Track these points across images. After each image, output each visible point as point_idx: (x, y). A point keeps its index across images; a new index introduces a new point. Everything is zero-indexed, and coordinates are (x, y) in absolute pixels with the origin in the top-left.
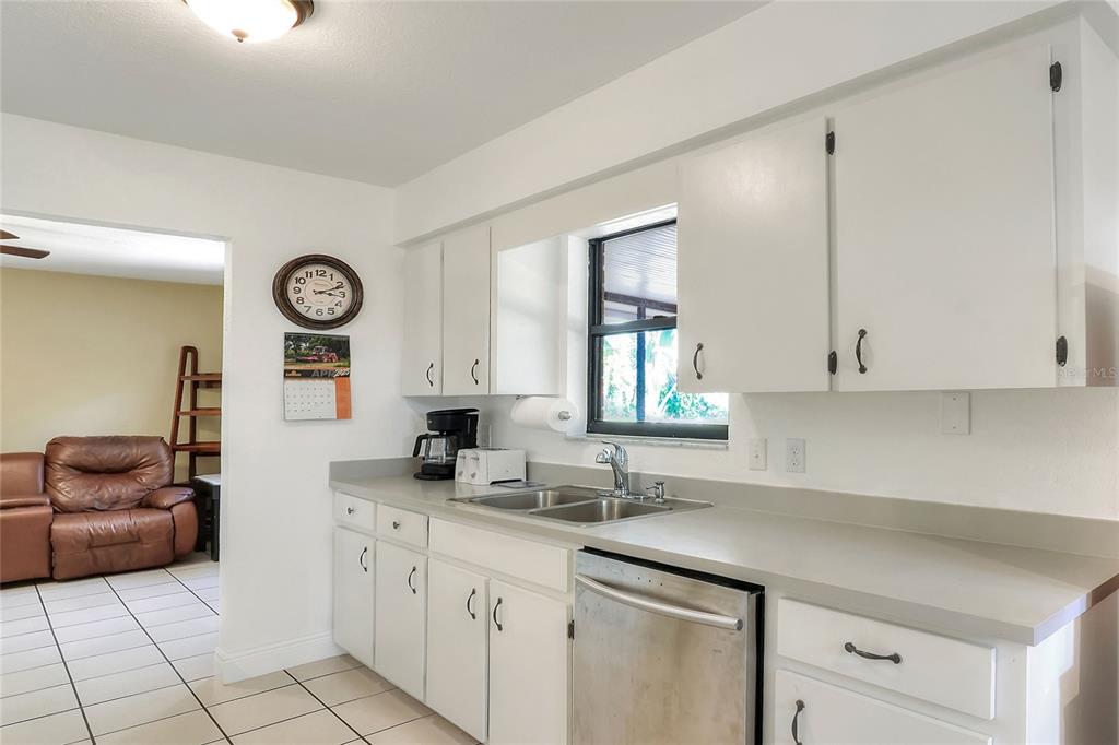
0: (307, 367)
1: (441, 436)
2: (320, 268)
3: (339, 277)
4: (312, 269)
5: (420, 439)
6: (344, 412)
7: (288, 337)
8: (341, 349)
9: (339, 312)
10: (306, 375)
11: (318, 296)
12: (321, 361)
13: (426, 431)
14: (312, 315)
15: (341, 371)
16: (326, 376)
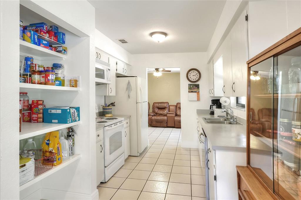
0: (192, 90)
1: (214, 105)
2: (193, 71)
3: (197, 72)
4: (192, 71)
5: (211, 106)
6: (198, 99)
7: (189, 85)
8: (198, 86)
9: (197, 79)
10: (192, 92)
11: (193, 76)
12: (194, 89)
13: (211, 104)
14: (192, 80)
15: (198, 91)
16: (195, 92)
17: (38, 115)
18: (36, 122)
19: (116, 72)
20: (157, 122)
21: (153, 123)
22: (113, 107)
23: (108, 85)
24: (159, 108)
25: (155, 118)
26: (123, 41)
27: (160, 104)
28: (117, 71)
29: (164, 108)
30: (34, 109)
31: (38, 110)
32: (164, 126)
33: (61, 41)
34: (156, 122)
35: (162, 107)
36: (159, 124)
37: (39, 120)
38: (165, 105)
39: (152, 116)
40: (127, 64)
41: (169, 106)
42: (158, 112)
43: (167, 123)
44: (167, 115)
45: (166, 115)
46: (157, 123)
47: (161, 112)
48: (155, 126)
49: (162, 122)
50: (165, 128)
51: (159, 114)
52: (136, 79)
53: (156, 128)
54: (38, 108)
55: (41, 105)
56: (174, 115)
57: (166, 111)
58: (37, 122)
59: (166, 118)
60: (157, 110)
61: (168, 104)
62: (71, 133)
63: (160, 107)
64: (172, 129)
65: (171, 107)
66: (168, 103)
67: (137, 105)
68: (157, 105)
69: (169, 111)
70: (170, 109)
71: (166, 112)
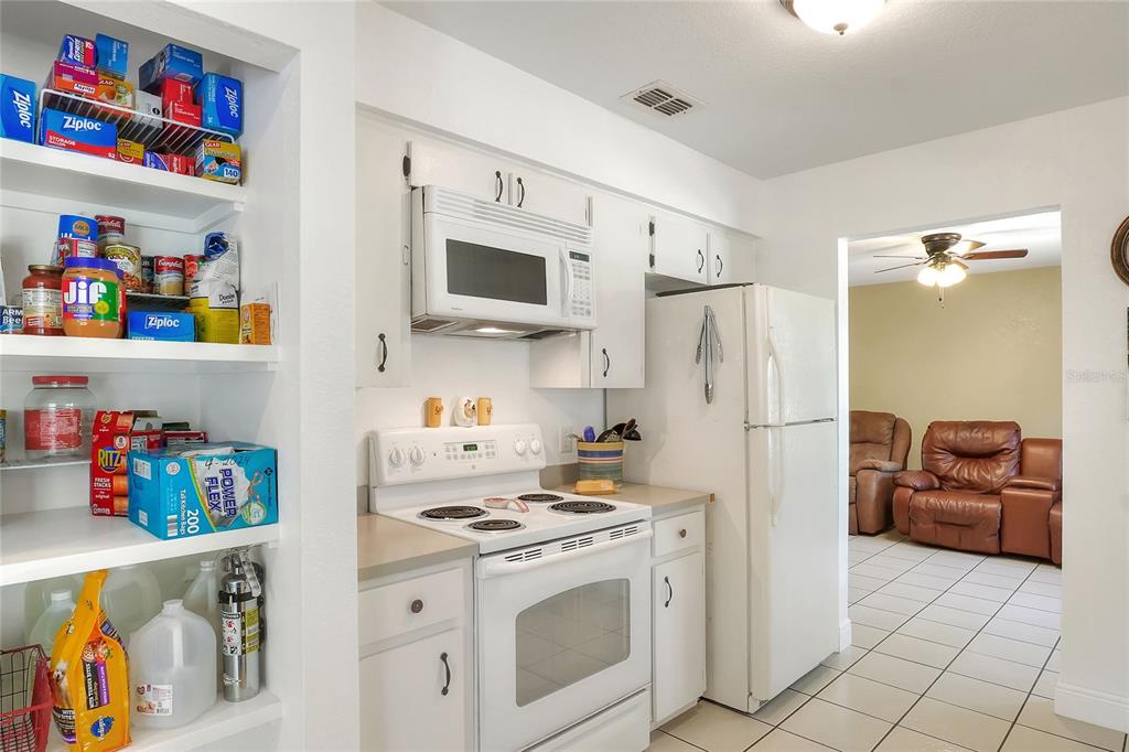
17: (111, 482)
18: (107, 511)
19: (648, 270)
20: (942, 523)
21: (915, 525)
22: (627, 446)
23: (584, 335)
24: (961, 454)
25: (932, 500)
26: (663, 102)
27: (965, 434)
28: (652, 264)
29: (990, 455)
30: (100, 450)
31: (115, 455)
32: (981, 548)
33: (210, 120)
34: (935, 522)
35: (976, 447)
36: (950, 536)
37: (117, 502)
38: (999, 438)
39: (916, 490)
40: (729, 230)
41: (1022, 445)
42: (954, 472)
43: (1000, 531)
44: (1004, 491)
45: (999, 494)
46: (939, 528)
47: (970, 472)
48: (927, 540)
49: (969, 526)
50: (990, 560)
51: (956, 481)
52: (744, 294)
53: (934, 551)
54: (111, 445)
55: (125, 435)
56: (1047, 495)
57: (1001, 472)
58: (112, 514)
59: (993, 506)
60: (946, 464)
61: (1018, 431)
62: (234, 583)
63: (965, 447)
64: (1028, 567)
65: (1032, 450)
66: (1014, 428)
67: (747, 435)
68: (951, 436)
69: (1020, 473)
70: (1029, 463)
71: (999, 472)
